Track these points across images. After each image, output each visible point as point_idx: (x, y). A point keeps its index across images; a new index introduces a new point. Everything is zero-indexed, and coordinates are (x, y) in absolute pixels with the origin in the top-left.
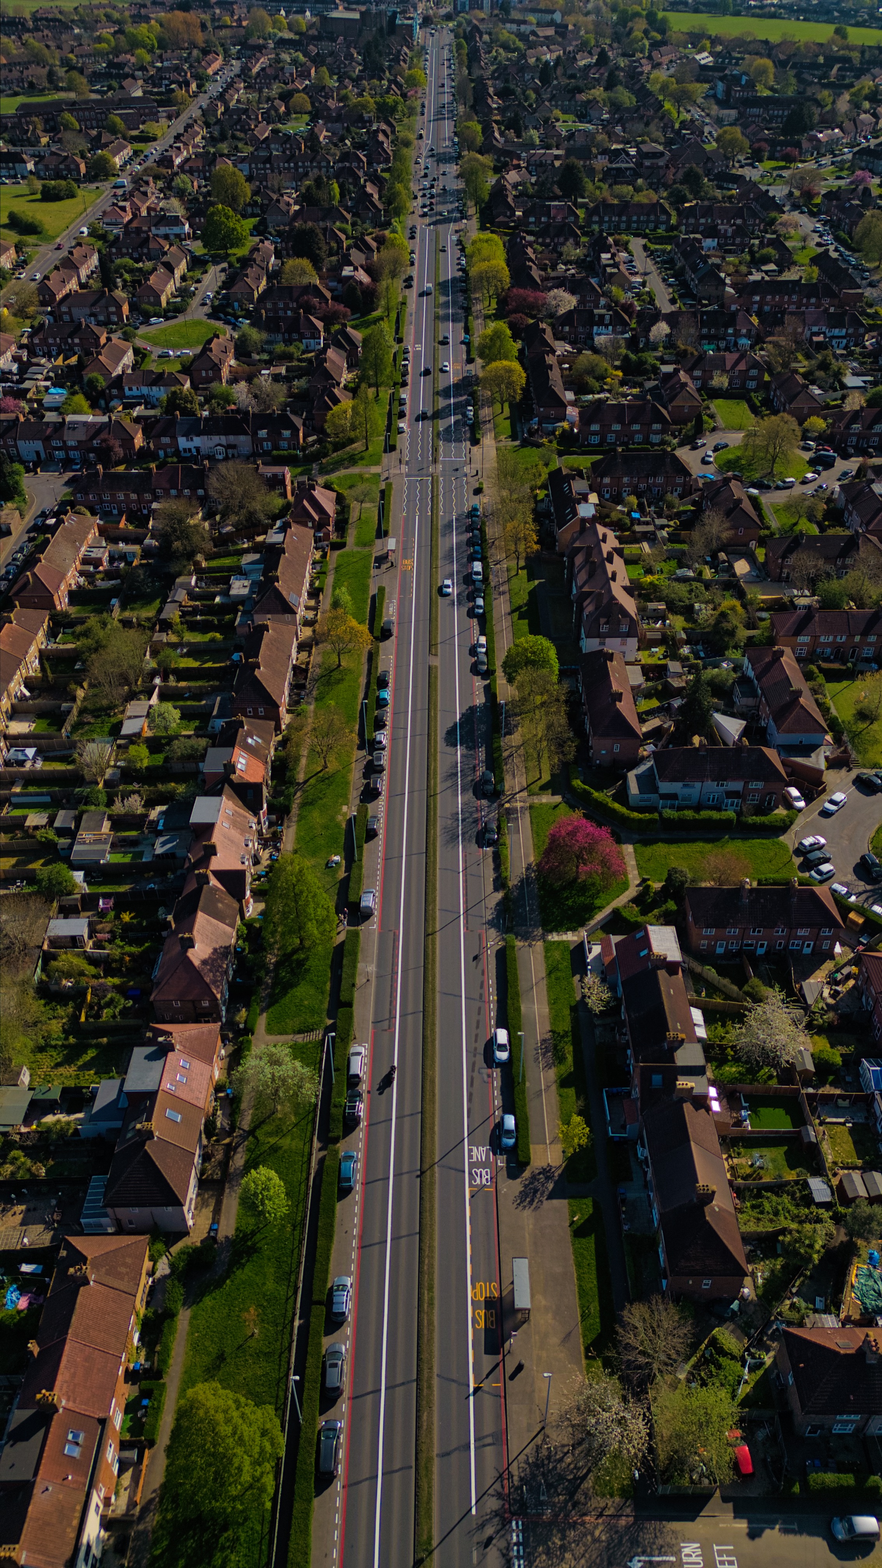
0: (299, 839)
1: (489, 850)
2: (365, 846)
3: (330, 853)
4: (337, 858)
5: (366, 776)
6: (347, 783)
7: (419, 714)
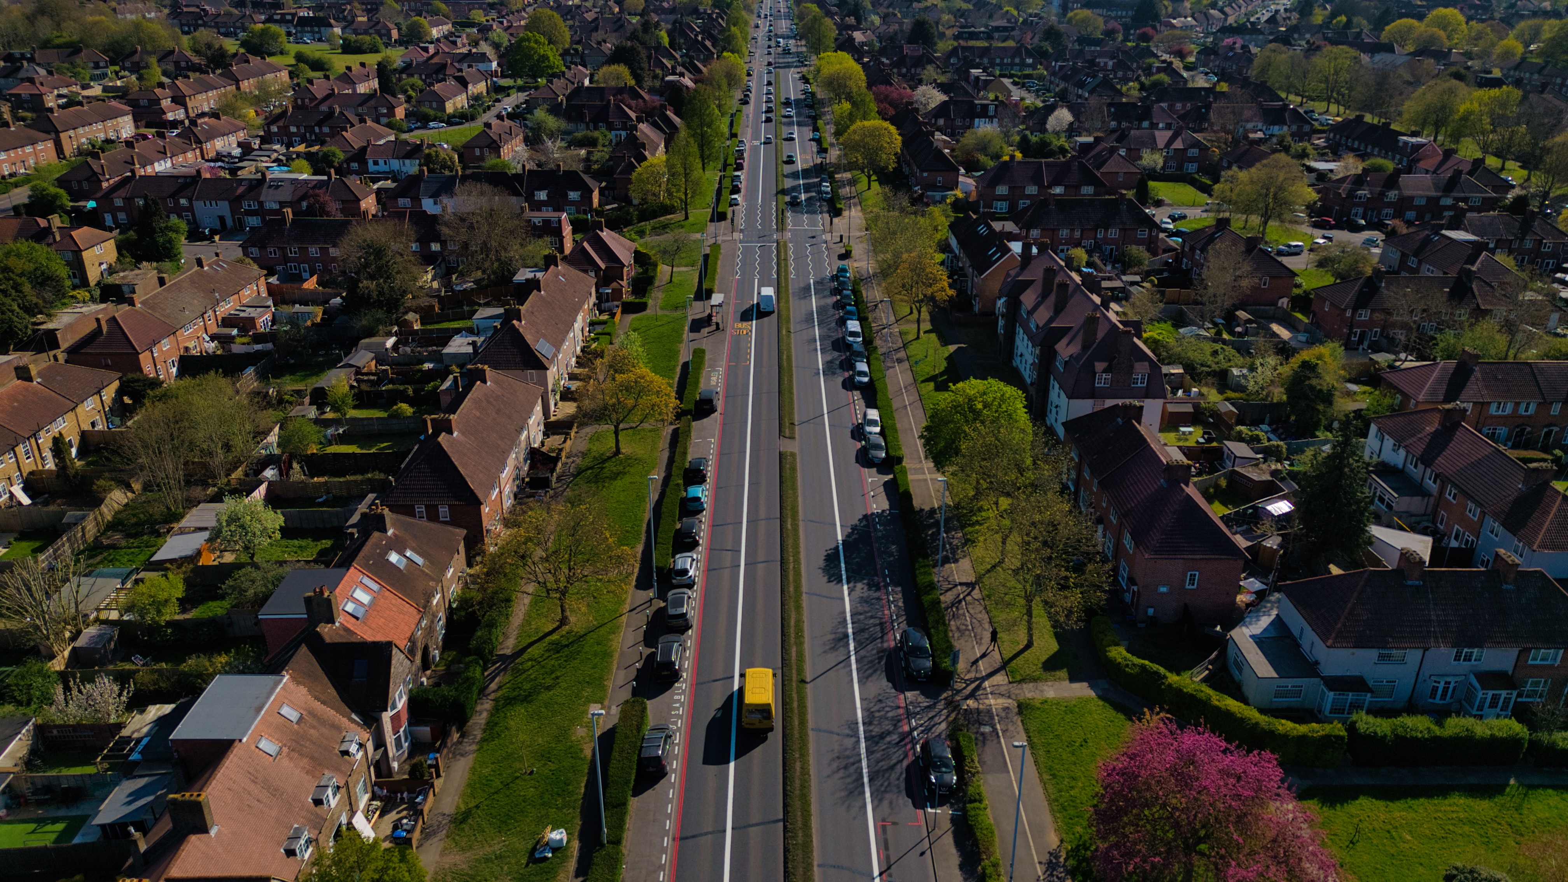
0: (473, 786)
1: (943, 813)
2: (634, 803)
3: (543, 822)
4: (557, 835)
5: (650, 639)
6: (607, 655)
7: (762, 527)
